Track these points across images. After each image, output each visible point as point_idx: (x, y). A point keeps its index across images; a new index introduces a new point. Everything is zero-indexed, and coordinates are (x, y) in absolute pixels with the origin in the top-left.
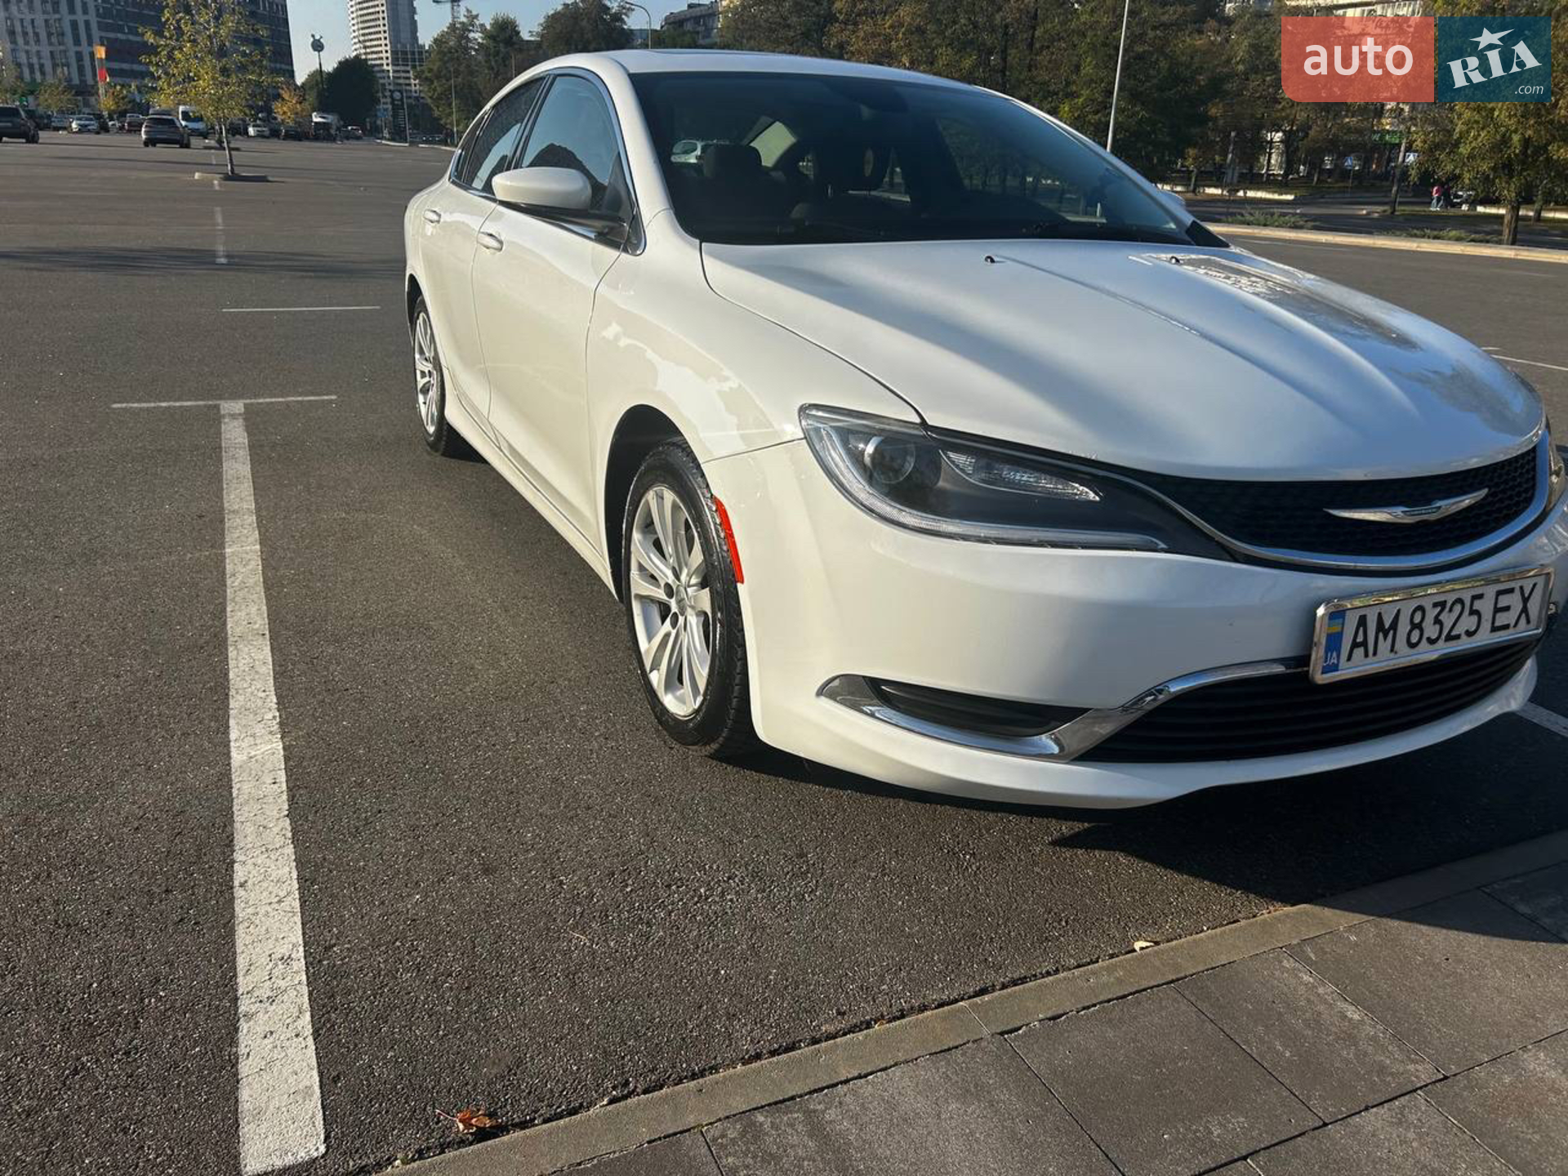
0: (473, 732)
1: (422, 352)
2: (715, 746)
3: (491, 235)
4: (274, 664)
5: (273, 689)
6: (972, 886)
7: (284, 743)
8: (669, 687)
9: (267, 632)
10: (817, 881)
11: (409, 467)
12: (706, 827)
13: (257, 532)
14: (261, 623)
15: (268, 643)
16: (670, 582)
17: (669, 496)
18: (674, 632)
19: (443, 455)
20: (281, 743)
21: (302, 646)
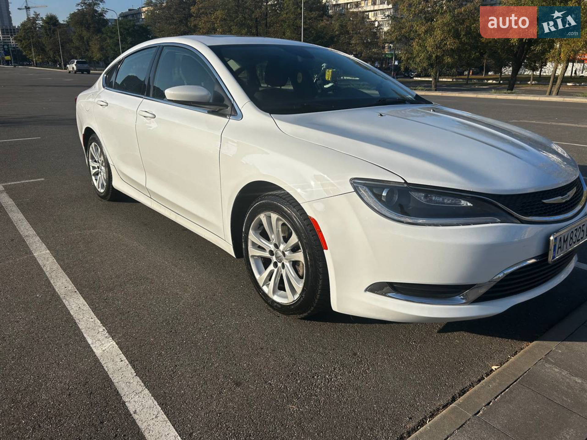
0: (195, 323)
2: (306, 314)
3: (146, 112)
4: (89, 305)
5: (95, 317)
7: (115, 341)
8: (274, 292)
9: (76, 290)
10: (367, 364)
11: (95, 207)
12: (312, 348)
13: (44, 244)
14: (71, 286)
15: (80, 295)
16: (272, 250)
17: (274, 217)
18: (276, 270)
20: (114, 342)
21: (97, 294)
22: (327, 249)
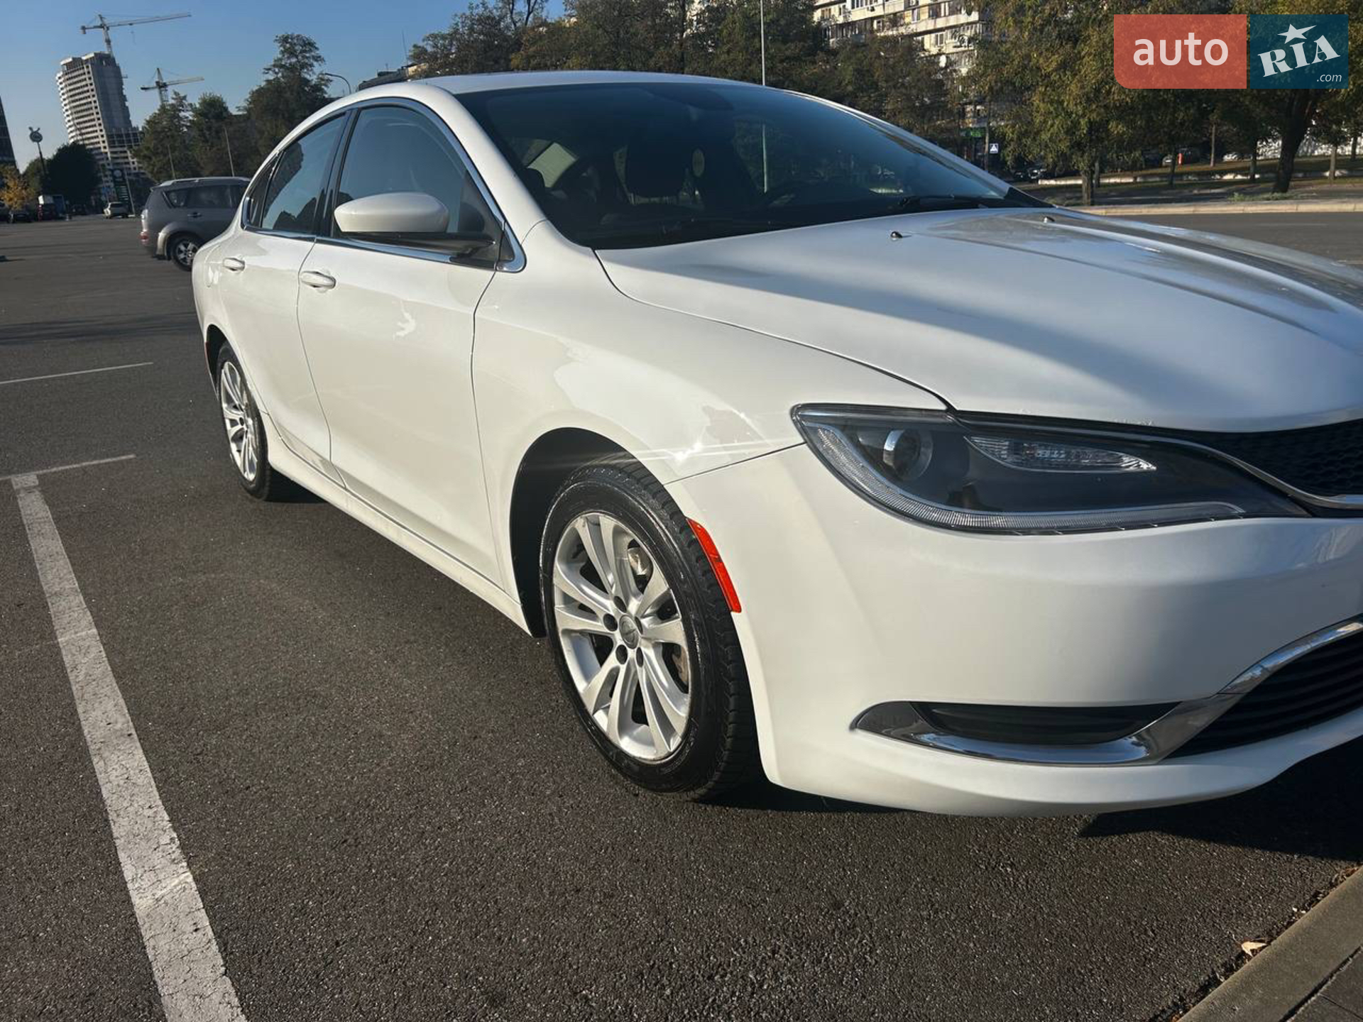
0: (411, 816)
1: (229, 400)
2: (701, 791)
3: (317, 273)
4: (152, 771)
5: (160, 803)
6: (1034, 907)
7: (193, 873)
8: (623, 729)
9: (133, 731)
10: (870, 935)
11: (233, 518)
12: (717, 889)
13: (89, 613)
14: (123, 721)
15: (138, 744)
16: (612, 613)
17: (608, 523)
18: (623, 668)
19: (269, 499)
20: (189, 874)
21: (179, 741)
22: (739, 610)
